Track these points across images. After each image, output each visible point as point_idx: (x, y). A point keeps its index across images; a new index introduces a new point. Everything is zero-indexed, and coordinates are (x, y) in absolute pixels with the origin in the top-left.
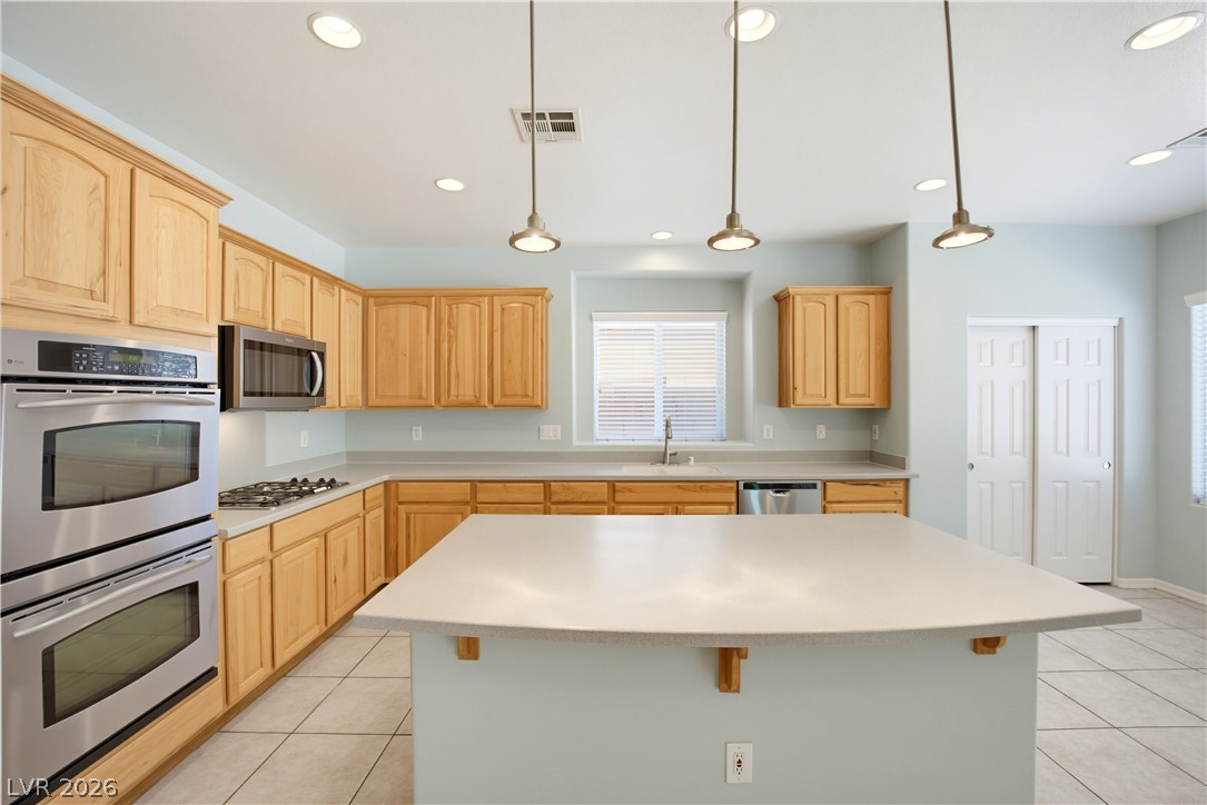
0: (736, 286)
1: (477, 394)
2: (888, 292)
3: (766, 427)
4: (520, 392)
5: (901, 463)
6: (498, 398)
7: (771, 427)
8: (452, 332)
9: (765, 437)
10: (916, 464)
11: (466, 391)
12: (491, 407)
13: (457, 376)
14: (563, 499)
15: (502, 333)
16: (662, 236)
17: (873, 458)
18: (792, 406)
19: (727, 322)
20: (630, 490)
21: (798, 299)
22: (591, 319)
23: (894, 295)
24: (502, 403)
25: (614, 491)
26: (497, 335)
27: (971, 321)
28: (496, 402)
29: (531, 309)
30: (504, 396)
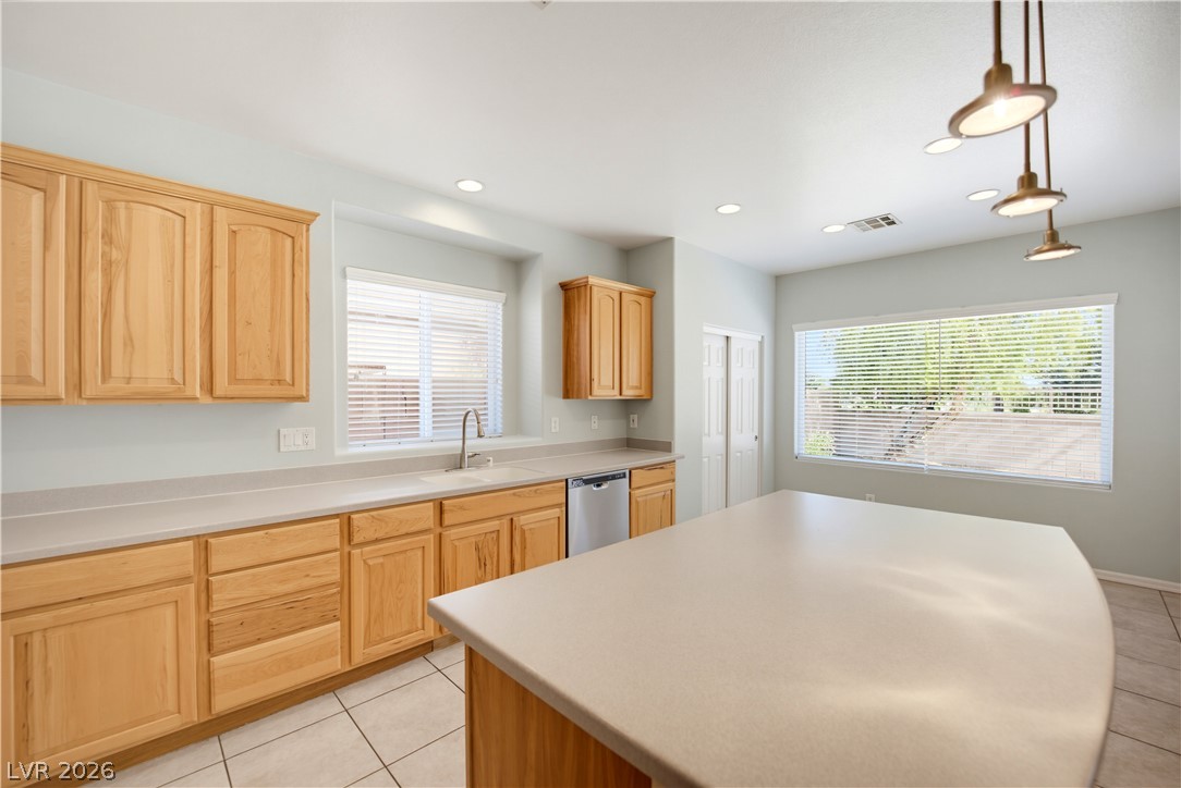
0: (515, 267)
1: (178, 377)
2: (651, 296)
3: (553, 420)
4: (268, 375)
5: (667, 447)
6: (222, 383)
7: (557, 419)
8: (115, 255)
9: (553, 430)
10: (678, 448)
11: (154, 369)
12: (207, 400)
13: (129, 341)
14: (371, 535)
15: (232, 273)
16: (471, 186)
17: (630, 444)
18: (586, 397)
19: (504, 305)
20: (462, 508)
21: (595, 290)
22: (344, 276)
23: (658, 300)
24: (230, 394)
25: (441, 512)
26: (221, 275)
27: (706, 329)
28: (218, 391)
29: (288, 241)
30: (234, 379)
